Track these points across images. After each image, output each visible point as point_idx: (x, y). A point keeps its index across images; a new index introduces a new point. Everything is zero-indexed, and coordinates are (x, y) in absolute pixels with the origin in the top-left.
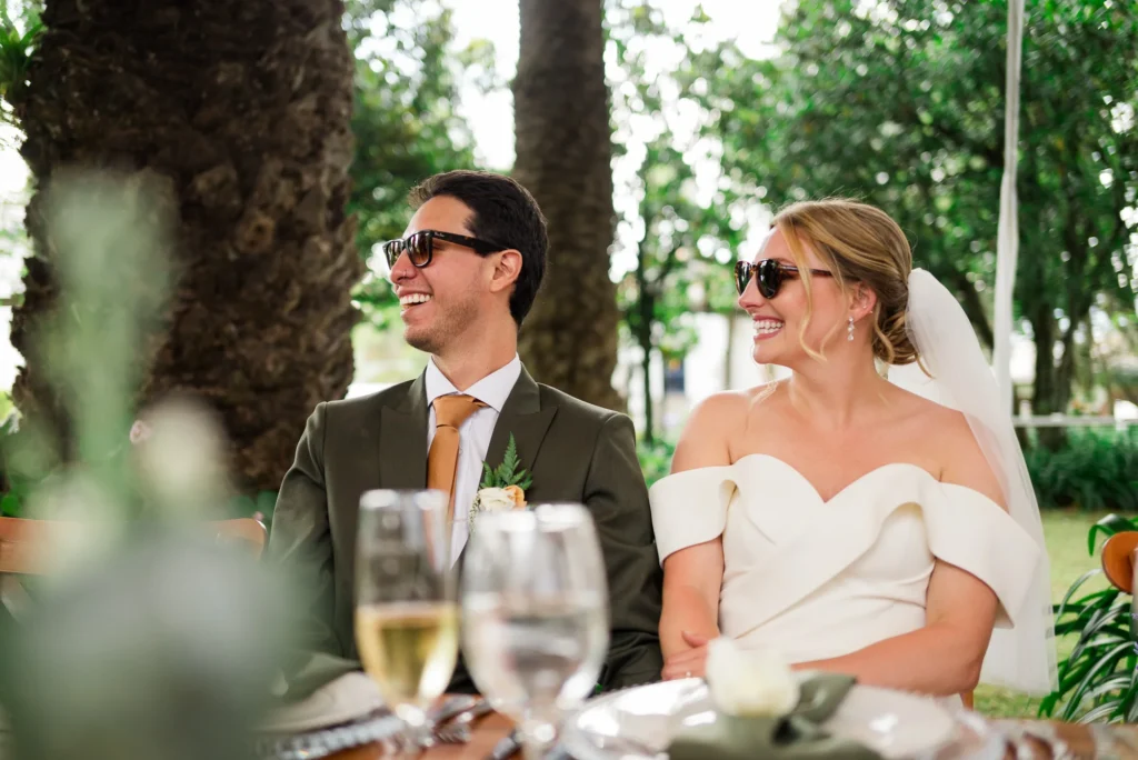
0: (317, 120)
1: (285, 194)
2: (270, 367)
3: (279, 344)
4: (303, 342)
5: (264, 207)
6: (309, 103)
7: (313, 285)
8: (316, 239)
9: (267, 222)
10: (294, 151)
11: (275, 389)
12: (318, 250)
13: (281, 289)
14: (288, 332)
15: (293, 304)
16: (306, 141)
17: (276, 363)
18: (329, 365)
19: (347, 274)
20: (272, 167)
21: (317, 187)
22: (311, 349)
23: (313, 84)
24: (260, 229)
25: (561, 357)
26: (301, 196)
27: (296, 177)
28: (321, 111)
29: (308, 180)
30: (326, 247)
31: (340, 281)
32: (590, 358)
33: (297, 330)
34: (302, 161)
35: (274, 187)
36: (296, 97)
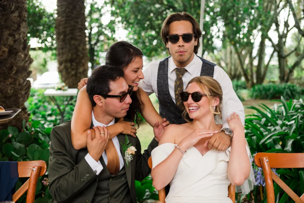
0: (18, 19)
1: (10, 41)
2: (9, 91)
3: (11, 84)
4: (17, 83)
5: (5, 45)
6: (16, 14)
7: (19, 66)
8: (20, 53)
9: (6, 49)
10: (13, 28)
11: (10, 97)
12: (21, 57)
13: (11, 68)
14: (13, 80)
15: (14, 72)
16: (16, 25)
17: (11, 90)
18: (25, 89)
19: (29, 62)
20: (6, 33)
21: (19, 38)
22: (20, 84)
23: (17, 8)
24: (4, 52)
25: (73, 69)
26: (15, 41)
27: (14, 36)
28: (20, 16)
29: (17, 36)
30: (23, 56)
31: (26, 65)
33: (15, 80)
34: (15, 31)
35: (7, 39)
36: (12, 12)
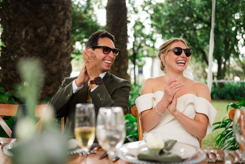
0: (64, 17)
1: (57, 33)
2: (54, 70)
3: (56, 65)
4: (61, 65)
5: (52, 36)
6: (62, 13)
7: (63, 52)
8: (64, 43)
9: (53, 39)
10: (59, 23)
11: (55, 74)
12: (64, 45)
13: (56, 53)
14: (58, 62)
15: (59, 56)
16: (62, 21)
17: (55, 69)
18: (67, 69)
20: (54, 27)
21: (64, 31)
22: (63, 66)
23: (63, 9)
24: (52, 40)
26: (60, 33)
27: (59, 29)
28: (65, 15)
29: (62, 30)
30: (66, 44)
31: (69, 51)
32: (122, 67)
33: (60, 62)
34: (60, 26)
35: (55, 31)
36: (59, 12)
